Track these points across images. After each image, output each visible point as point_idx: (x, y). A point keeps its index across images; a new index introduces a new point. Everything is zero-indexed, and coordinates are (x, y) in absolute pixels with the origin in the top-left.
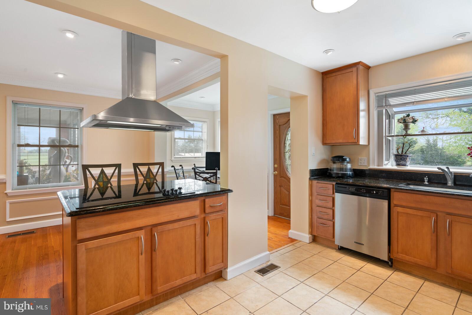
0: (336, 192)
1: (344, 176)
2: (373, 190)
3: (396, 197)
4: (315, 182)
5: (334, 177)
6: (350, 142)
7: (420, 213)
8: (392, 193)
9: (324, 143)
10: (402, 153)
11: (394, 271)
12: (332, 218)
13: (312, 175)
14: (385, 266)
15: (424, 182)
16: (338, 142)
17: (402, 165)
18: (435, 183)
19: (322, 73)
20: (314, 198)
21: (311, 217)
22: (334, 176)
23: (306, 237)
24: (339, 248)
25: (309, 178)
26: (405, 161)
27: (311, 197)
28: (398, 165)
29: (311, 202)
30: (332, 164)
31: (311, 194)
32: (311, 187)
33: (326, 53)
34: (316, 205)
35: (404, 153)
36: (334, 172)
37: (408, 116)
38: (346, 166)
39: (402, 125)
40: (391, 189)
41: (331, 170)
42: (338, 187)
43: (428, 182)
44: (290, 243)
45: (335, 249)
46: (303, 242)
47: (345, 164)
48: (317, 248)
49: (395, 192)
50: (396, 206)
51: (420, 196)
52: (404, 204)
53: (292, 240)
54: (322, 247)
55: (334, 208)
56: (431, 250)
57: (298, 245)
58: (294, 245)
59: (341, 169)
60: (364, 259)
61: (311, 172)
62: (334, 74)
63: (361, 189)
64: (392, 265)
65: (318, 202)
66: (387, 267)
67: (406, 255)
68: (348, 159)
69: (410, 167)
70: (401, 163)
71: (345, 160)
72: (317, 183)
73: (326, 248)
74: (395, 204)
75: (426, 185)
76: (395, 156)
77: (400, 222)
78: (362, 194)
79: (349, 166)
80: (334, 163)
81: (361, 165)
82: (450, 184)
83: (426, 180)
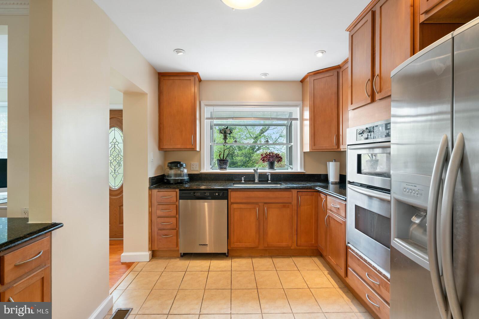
0: (180, 199)
1: (182, 182)
2: (216, 193)
3: (233, 196)
4: (155, 191)
5: (172, 184)
6: (188, 147)
7: (249, 206)
8: (229, 193)
9: (160, 148)
10: (223, 158)
11: (232, 260)
12: (176, 226)
13: (152, 184)
14: (223, 258)
15: (242, 181)
16: (176, 147)
17: (224, 168)
18: (247, 181)
19: (158, 73)
20: (154, 209)
21: (150, 231)
22: (172, 182)
23: (146, 255)
24: (181, 255)
25: (149, 188)
26: (226, 165)
27: (150, 208)
28: (222, 168)
29: (151, 214)
30: (168, 170)
31: (151, 205)
32: (151, 196)
33: (176, 53)
34: (157, 216)
35: (225, 158)
36: (172, 178)
37: (227, 128)
38: (183, 171)
39: (222, 136)
40: (229, 190)
41: (168, 176)
42: (183, 193)
43: (244, 181)
44: (128, 270)
45: (178, 257)
46: (142, 263)
47: (182, 169)
48: (161, 264)
49: (232, 192)
50: (232, 203)
51: (256, 193)
52: (238, 201)
53: (129, 265)
54: (164, 260)
55: (177, 216)
56: (256, 233)
57: (138, 268)
58: (134, 270)
59: (180, 175)
60: (206, 258)
61: (150, 181)
62: (172, 78)
63: (205, 193)
64: (228, 255)
65: (159, 213)
66: (225, 258)
67: (240, 242)
68: (184, 165)
69: (229, 170)
70: (224, 167)
71: (182, 165)
72: (158, 191)
73: (169, 260)
74: (232, 202)
75: (243, 184)
76: (219, 161)
77: (236, 216)
78: (207, 197)
79: (185, 171)
80: (171, 168)
81: (193, 170)
82: (257, 181)
83: (243, 180)
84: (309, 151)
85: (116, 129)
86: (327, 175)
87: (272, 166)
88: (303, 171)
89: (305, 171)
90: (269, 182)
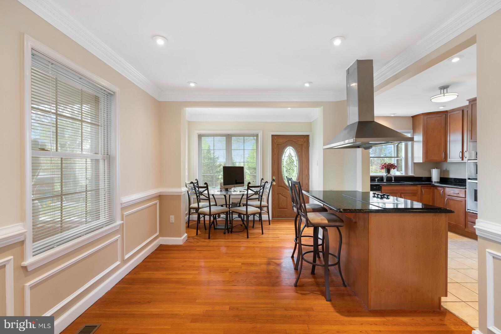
82: (385, 181)
83: (377, 180)
84: (422, 162)
85: (291, 147)
86: (431, 177)
87: (388, 171)
88: (413, 175)
89: (414, 175)
90: (393, 181)
